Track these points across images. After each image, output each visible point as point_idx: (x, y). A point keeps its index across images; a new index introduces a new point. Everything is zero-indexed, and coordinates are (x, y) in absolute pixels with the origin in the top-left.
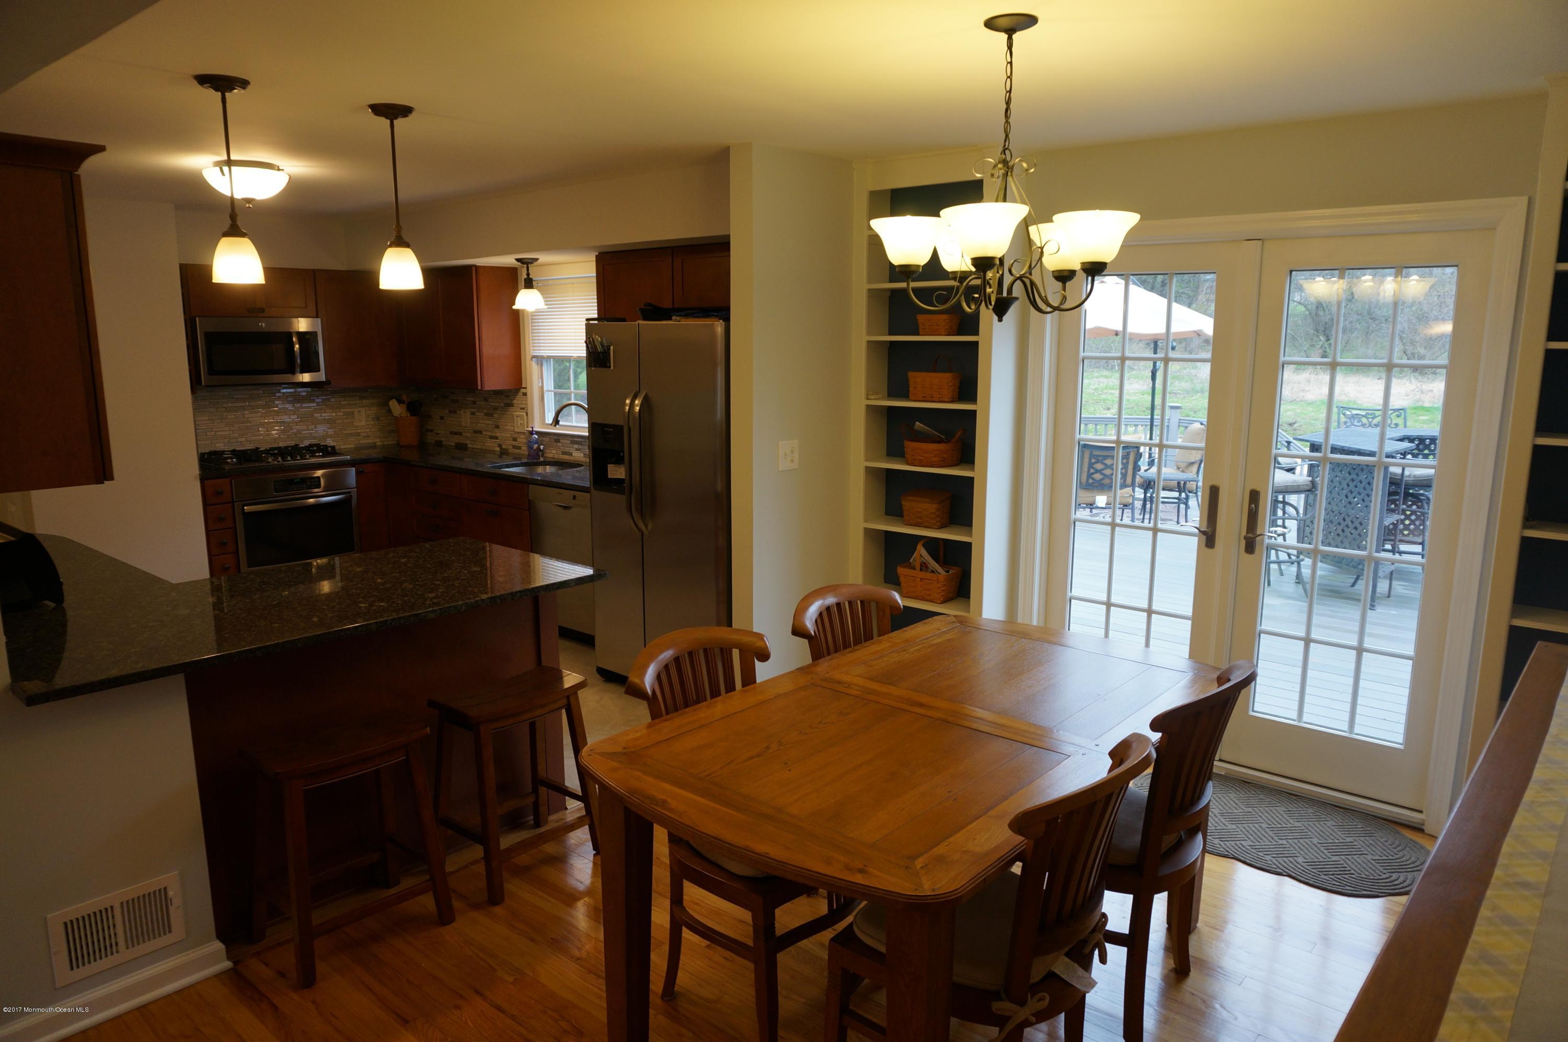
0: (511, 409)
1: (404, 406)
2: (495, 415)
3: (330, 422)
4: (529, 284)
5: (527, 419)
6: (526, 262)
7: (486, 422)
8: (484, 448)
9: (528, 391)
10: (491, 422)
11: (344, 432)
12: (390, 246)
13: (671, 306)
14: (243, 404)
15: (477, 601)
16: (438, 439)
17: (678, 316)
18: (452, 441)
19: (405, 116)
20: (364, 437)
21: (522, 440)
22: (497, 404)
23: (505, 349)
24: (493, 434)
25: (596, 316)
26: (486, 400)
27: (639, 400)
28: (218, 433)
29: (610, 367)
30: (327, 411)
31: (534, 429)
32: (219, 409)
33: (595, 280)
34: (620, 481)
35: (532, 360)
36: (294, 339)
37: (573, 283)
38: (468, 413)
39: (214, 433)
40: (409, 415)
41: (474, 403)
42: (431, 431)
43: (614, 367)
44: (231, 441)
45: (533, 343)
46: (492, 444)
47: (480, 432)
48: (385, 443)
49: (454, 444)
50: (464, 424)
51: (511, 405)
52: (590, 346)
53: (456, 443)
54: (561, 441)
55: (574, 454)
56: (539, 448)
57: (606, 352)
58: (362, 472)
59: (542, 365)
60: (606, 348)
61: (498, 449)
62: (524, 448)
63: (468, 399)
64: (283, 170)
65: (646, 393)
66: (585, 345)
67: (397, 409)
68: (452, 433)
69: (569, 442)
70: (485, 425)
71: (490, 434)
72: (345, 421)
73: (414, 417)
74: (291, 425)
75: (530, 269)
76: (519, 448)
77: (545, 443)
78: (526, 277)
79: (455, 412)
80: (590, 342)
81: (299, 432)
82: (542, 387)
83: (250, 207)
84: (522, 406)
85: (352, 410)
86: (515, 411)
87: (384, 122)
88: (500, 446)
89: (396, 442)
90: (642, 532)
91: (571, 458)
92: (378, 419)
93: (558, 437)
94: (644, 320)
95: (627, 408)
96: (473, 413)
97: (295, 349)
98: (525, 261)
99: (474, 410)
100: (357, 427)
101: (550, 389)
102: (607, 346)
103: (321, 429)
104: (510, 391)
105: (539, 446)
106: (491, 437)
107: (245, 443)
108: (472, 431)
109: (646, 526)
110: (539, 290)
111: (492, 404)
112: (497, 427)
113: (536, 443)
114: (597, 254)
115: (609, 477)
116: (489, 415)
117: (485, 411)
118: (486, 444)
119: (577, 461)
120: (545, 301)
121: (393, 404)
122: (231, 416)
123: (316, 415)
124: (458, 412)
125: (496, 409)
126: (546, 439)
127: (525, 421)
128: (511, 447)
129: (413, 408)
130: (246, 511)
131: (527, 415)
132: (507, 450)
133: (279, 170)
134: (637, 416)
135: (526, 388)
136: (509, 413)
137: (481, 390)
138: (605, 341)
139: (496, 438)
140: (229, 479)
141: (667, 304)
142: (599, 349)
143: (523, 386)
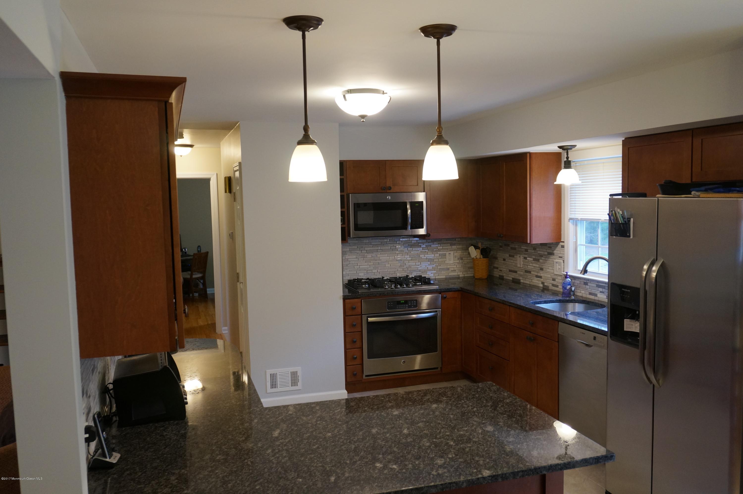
0: (552, 257)
1: (479, 251)
2: (541, 261)
3: (431, 260)
4: (568, 165)
5: (564, 265)
6: (565, 149)
7: (534, 265)
8: (532, 283)
9: (565, 244)
10: (537, 266)
11: (439, 267)
12: (432, 144)
13: (689, 181)
14: (376, 248)
15: (478, 479)
16: (501, 274)
17: (697, 191)
18: (510, 277)
19: (449, 34)
20: (452, 271)
21: (559, 281)
22: (543, 253)
23: (550, 213)
24: (539, 275)
25: (620, 191)
26: (535, 249)
27: (656, 267)
28: (361, 267)
29: (629, 236)
30: (429, 253)
31: (568, 274)
32: (363, 251)
33: (621, 159)
34: (634, 335)
35: (569, 221)
36: (408, 207)
37: (604, 163)
38: (522, 258)
39: (358, 267)
40: (482, 257)
41: (526, 250)
42: (497, 268)
43: (633, 236)
44: (368, 272)
45: (570, 209)
46: (537, 282)
47: (530, 272)
48: (466, 275)
49: (511, 279)
50: (519, 266)
51: (552, 254)
52: (612, 218)
53: (513, 278)
54: (589, 284)
55: (598, 295)
56: (571, 289)
57: (627, 223)
58: (445, 297)
59: (576, 225)
60: (626, 220)
61: (541, 285)
62: (560, 287)
63: (522, 247)
64: (386, 93)
65: (663, 261)
66: (608, 216)
67: (474, 252)
68: (510, 271)
69: (595, 286)
70: (533, 267)
71: (536, 274)
72: (440, 260)
73: (485, 259)
74: (405, 262)
75: (569, 153)
76: (557, 286)
77: (576, 284)
78: (565, 159)
79: (513, 256)
80: (612, 215)
81: (410, 267)
82: (576, 242)
83: (363, 121)
84: (560, 255)
85: (445, 253)
86: (555, 259)
87: (433, 41)
88: (543, 283)
89: (472, 275)
90: (654, 386)
91: (596, 298)
92: (462, 259)
93: (587, 282)
94: (663, 194)
95: (644, 273)
96: (525, 258)
97: (408, 213)
98: (565, 147)
99: (526, 256)
100: (448, 264)
101: (582, 243)
102: (628, 218)
103: (424, 266)
104: (552, 244)
105: (571, 287)
106: (537, 276)
107: (375, 275)
108: (524, 271)
109: (658, 381)
110: (575, 170)
111: (539, 252)
112: (542, 269)
113: (569, 284)
114: (624, 139)
115: (625, 330)
116: (537, 260)
117: (534, 257)
118: (533, 281)
119: (601, 301)
120: (579, 177)
121: (472, 249)
122: (369, 256)
123: (421, 256)
124: (515, 256)
125: (541, 256)
126: (577, 282)
127: (562, 266)
128: (551, 285)
129: (485, 252)
130: (369, 321)
131: (564, 262)
132: (548, 287)
133: (383, 93)
134: (654, 280)
135: (563, 242)
136: (551, 260)
137: (530, 243)
138: (625, 214)
139: (540, 277)
140: (360, 299)
141: (685, 179)
142: (621, 220)
143: (562, 241)
